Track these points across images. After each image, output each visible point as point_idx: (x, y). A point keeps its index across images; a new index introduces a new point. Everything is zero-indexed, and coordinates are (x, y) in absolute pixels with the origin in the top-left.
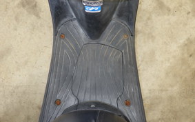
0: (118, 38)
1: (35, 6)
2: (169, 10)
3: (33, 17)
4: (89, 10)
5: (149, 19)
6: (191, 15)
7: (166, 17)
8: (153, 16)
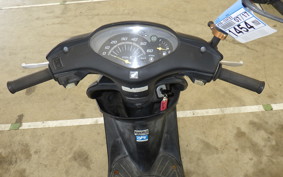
0: (167, 168)
1: (87, 158)
2: (217, 149)
3: (84, 169)
4: (140, 139)
5: (199, 159)
6: (239, 152)
7: (216, 156)
8: (203, 157)
